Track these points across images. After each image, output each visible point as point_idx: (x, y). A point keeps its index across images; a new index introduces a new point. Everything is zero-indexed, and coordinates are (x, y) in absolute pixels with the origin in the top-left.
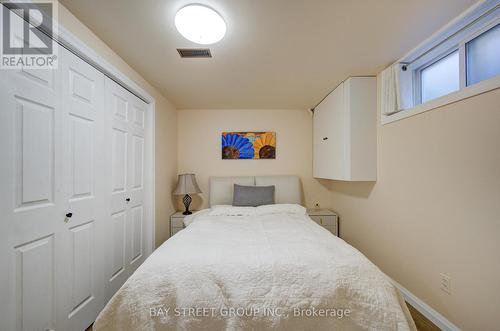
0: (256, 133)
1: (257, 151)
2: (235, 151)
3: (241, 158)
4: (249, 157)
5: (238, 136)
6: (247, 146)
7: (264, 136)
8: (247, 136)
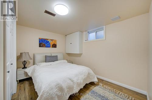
0: (51, 40)
1: (51, 45)
2: (44, 45)
3: (46, 47)
4: (49, 47)
5: (45, 40)
6: (48, 43)
7: (53, 41)
8: (48, 40)
